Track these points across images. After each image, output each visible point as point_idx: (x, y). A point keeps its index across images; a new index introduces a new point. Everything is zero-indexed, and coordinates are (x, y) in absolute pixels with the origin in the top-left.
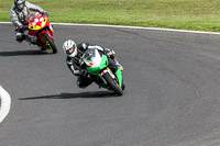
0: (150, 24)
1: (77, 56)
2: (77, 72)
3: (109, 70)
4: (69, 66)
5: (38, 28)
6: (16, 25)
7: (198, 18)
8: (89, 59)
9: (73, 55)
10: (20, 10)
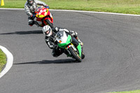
0: (102, 10)
1: (52, 36)
2: (52, 46)
3: (72, 45)
4: (47, 42)
5: (42, 16)
7: (133, 6)
8: (59, 38)
9: (49, 35)
10: (31, 5)
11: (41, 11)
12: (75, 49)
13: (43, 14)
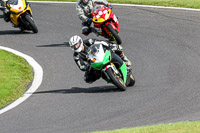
0: (170, 4)
1: (84, 52)
2: (83, 67)
3: (112, 66)
4: (76, 61)
5: (102, 20)
6: (81, 19)
8: (94, 55)
9: (79, 50)
10: (86, 4)
11: (100, 13)
12: (116, 72)
13: (102, 16)
